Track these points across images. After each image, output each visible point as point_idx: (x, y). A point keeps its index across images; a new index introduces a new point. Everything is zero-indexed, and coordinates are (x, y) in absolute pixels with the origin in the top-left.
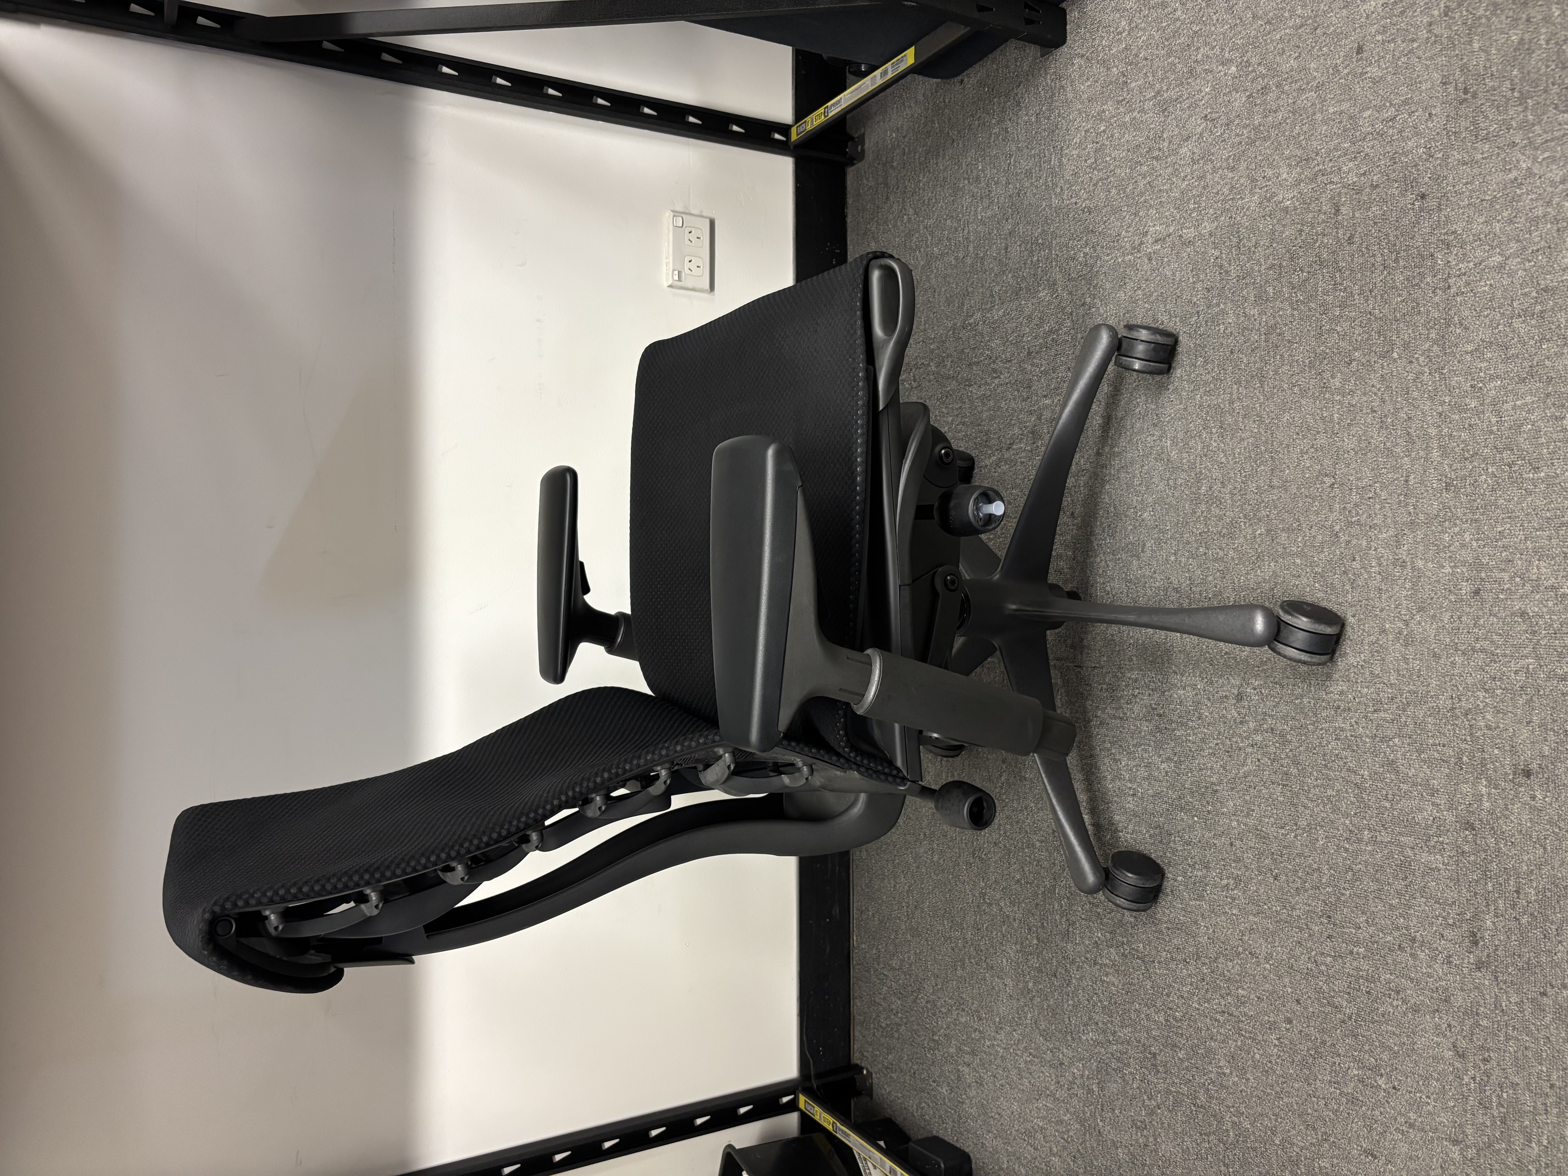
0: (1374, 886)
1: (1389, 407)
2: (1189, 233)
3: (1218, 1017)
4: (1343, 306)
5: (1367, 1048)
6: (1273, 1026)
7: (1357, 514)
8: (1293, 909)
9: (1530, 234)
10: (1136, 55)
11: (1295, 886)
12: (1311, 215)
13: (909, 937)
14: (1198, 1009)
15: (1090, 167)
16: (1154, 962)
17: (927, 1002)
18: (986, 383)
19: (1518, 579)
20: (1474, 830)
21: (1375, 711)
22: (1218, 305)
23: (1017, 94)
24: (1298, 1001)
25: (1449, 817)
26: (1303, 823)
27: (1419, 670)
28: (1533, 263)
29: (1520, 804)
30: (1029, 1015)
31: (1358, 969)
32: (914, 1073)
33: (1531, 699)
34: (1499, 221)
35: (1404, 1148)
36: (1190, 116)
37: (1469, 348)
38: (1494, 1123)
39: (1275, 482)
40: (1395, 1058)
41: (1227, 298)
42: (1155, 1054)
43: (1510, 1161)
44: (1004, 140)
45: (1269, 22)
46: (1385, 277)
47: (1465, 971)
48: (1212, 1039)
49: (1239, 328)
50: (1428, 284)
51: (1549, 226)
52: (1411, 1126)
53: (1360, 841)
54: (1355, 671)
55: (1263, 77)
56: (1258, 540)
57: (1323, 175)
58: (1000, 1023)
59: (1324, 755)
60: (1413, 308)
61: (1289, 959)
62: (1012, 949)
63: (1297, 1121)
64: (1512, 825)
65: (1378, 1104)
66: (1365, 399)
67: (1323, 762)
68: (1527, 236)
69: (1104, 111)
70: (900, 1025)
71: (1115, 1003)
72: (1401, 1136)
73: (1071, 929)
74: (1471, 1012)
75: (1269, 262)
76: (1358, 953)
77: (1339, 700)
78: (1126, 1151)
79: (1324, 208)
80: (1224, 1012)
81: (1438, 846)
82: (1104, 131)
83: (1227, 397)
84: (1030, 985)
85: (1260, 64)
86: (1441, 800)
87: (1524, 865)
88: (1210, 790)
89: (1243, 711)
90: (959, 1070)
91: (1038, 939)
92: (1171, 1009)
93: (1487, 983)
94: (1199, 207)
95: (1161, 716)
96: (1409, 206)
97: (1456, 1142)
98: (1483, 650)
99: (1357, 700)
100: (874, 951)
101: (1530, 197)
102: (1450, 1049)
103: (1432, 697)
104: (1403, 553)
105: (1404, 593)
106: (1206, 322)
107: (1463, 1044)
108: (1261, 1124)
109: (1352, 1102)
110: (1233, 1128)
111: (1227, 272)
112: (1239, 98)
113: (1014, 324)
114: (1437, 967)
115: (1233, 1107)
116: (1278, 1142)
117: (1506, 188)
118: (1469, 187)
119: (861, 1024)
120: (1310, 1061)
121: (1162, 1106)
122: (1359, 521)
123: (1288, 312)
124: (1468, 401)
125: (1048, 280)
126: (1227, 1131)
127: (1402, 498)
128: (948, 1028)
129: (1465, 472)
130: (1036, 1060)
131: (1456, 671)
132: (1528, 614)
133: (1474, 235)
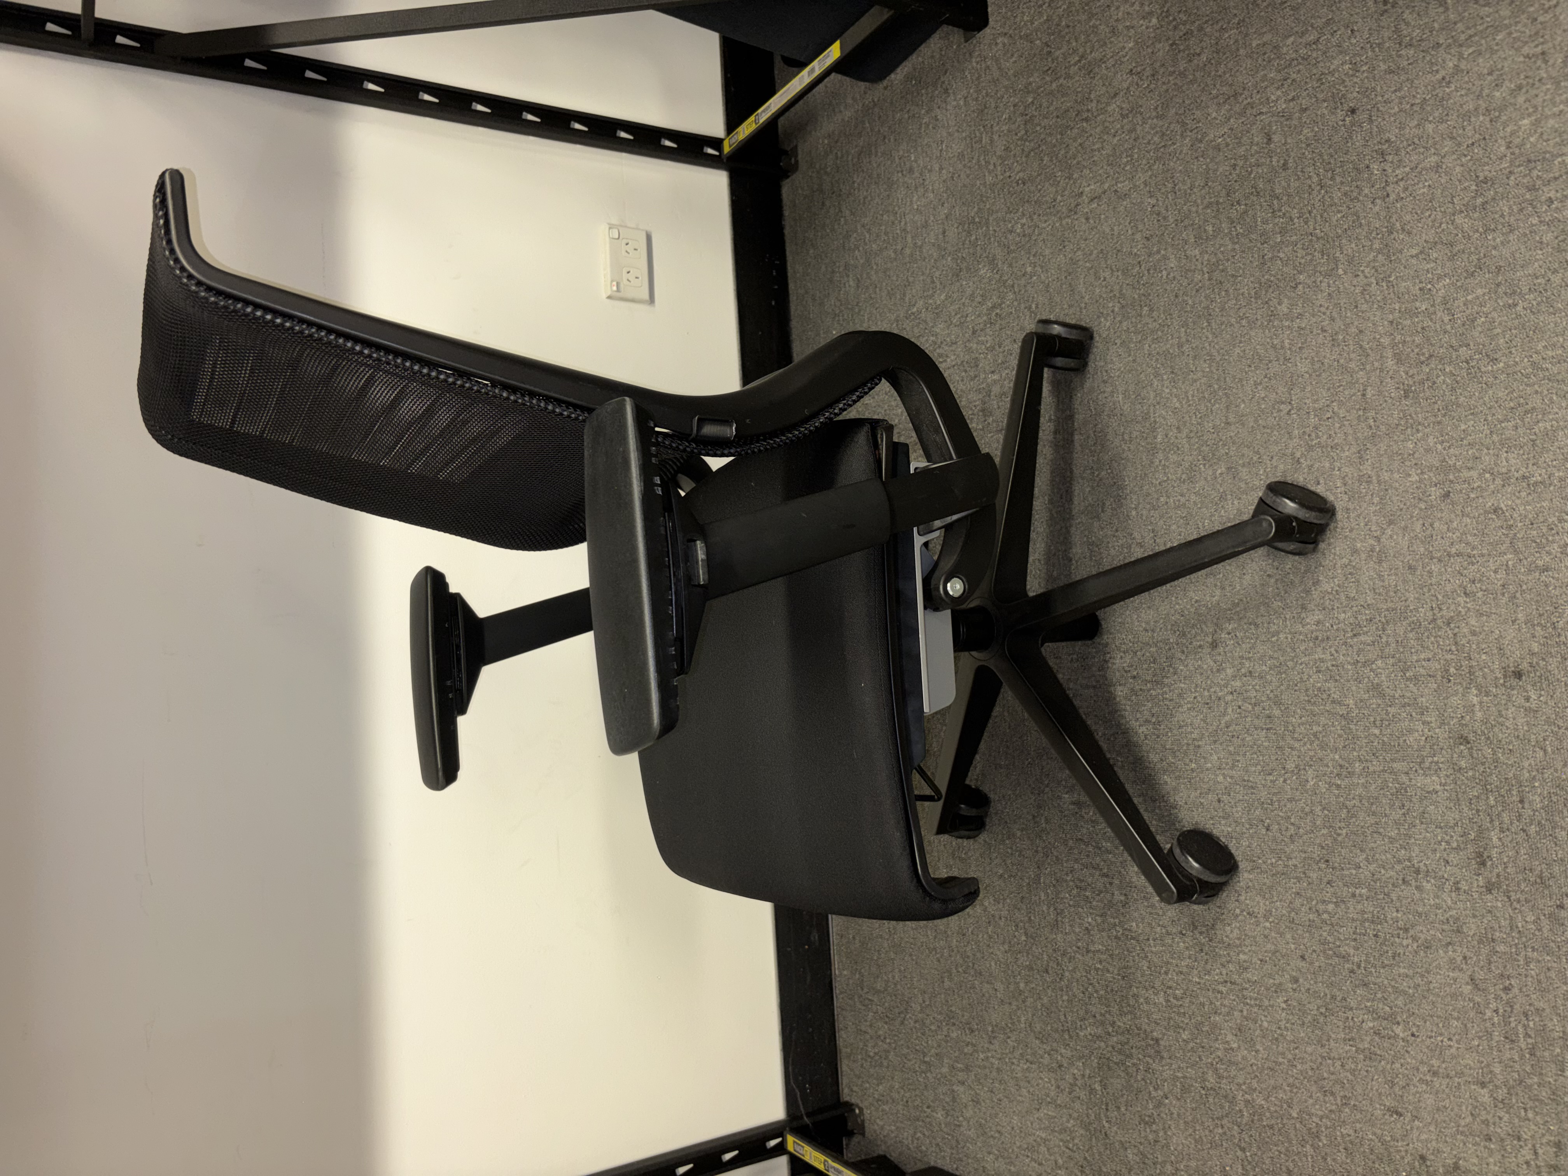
0: (1371, 820)
2: (1124, 186)
3: (1221, 988)
4: (1283, 232)
5: (1379, 995)
6: (1279, 988)
7: (1317, 437)
8: (1289, 858)
9: (1464, 130)
10: (1058, 25)
11: (1289, 834)
12: (1243, 148)
13: (892, 955)
14: (1199, 983)
15: (1021, 139)
16: (1148, 939)
17: (916, 1022)
19: (1487, 475)
20: (1468, 743)
21: (1355, 635)
22: (1158, 252)
23: (943, 82)
24: (1303, 957)
25: (1441, 733)
26: (1290, 766)
27: (1396, 586)
28: (1469, 157)
29: (1514, 709)
30: (1023, 1019)
31: (1363, 912)
32: (907, 1102)
33: (1515, 597)
34: (1430, 122)
35: (1429, 1100)
36: (1116, 73)
37: (1414, 252)
38: (1522, 1057)
39: (1232, 419)
40: (1411, 1002)
41: (1167, 243)
42: (1157, 1040)
43: (1544, 1094)
44: (934, 128)
46: (1323, 197)
47: (1476, 895)
48: (1216, 1013)
49: (1181, 271)
50: (1366, 196)
51: (1481, 118)
52: (1435, 1074)
53: (1351, 774)
54: (1331, 597)
55: (1184, 23)
56: (1219, 480)
57: (1252, 108)
58: (993, 1032)
59: (1307, 690)
60: (1354, 222)
61: (1290, 913)
62: (999, 950)
63: (1314, 1088)
64: (1509, 731)
65: (1397, 1058)
66: (1314, 320)
67: (1306, 698)
68: (1461, 132)
69: (1030, 83)
70: (888, 1052)
71: (1112, 990)
72: (1425, 1087)
73: (1060, 919)
74: (1487, 939)
75: (1206, 202)
76: (1360, 895)
77: (1316, 631)
78: (1136, 1151)
79: (1256, 139)
80: (1226, 982)
81: (1434, 767)
82: (1032, 102)
83: (1176, 341)
84: (1022, 985)
85: (1180, 12)
86: (1431, 718)
87: (1525, 771)
88: (1191, 747)
89: (1219, 658)
90: (953, 1091)
91: (1026, 934)
92: (1170, 988)
93: (1499, 905)
94: (1132, 159)
95: (1134, 677)
96: (1341, 123)
97: (1483, 1085)
98: (1459, 554)
99: (1335, 627)
100: (857, 976)
101: (1459, 94)
102: (1467, 983)
103: (1411, 611)
104: (1367, 468)
105: (1373, 508)
106: (1148, 270)
107: (1480, 975)
108: (1276, 1097)
109: (1370, 1059)
110: (1246, 1107)
111: (1165, 218)
112: (1163, 48)
113: (957, 306)
114: (1445, 896)
115: (1245, 1083)
116: (1295, 1115)
117: (1435, 89)
118: (1398, 94)
119: (848, 1057)
120: (1321, 1019)
121: (1169, 1095)
122: (1319, 443)
123: (1230, 247)
124: (1418, 304)
125: (987, 257)
126: (1240, 1111)
127: (1361, 413)
128: (939, 1046)
129: (1422, 376)
130: (1033, 1066)
131: (1434, 580)
132: (1501, 509)
133: (1407, 140)
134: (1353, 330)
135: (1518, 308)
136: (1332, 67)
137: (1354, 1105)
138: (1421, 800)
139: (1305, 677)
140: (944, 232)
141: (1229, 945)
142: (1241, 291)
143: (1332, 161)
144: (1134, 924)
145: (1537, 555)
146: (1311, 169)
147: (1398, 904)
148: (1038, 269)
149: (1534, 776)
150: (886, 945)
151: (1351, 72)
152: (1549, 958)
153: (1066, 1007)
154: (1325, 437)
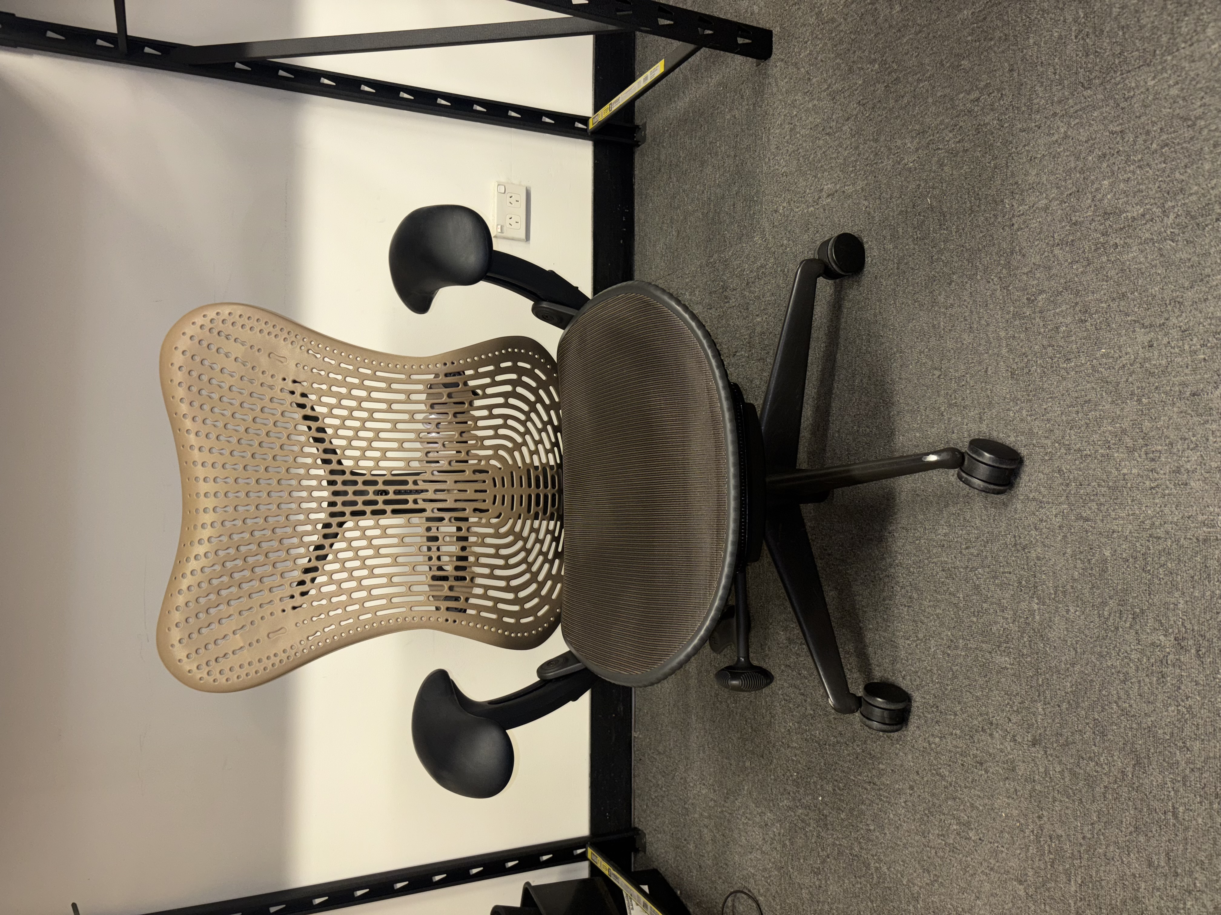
0: (967, 682)
1: (975, 316)
2: (849, 189)
3: (867, 786)
5: (962, 807)
6: (900, 792)
7: (955, 398)
10: (816, 59)
12: (925, 174)
13: (670, 729)
14: (854, 781)
15: (787, 142)
17: (681, 779)
18: (721, 307)
19: (1057, 445)
23: (741, 89)
24: (917, 773)
26: (921, 636)
28: (1067, 204)
29: (1059, 617)
30: (746, 788)
32: (673, 834)
33: (1066, 536)
34: (1045, 173)
35: (987, 886)
36: (849, 102)
37: (1026, 270)
38: (1046, 867)
40: (980, 816)
43: (1057, 896)
44: (733, 125)
45: (899, 30)
46: (972, 219)
47: (1025, 747)
48: (862, 803)
50: (999, 223)
51: (1078, 175)
52: (992, 869)
53: (957, 648)
54: (954, 517)
55: (895, 71)
57: (933, 143)
58: (727, 794)
59: (935, 582)
60: (990, 241)
61: (912, 740)
62: (735, 736)
63: (917, 866)
64: (1054, 633)
65: (969, 853)
66: (960, 310)
67: (934, 588)
68: (1064, 184)
69: (796, 100)
70: (663, 797)
72: (985, 877)
73: (773, 720)
74: (1030, 779)
75: (899, 209)
76: (956, 734)
77: (944, 540)
78: (807, 891)
79: (934, 168)
80: (870, 782)
81: (1007, 650)
82: (796, 115)
83: (873, 312)
85: (893, 62)
86: (1009, 614)
87: (1062, 664)
88: (861, 611)
89: (882, 550)
90: (700, 831)
91: (752, 728)
92: (836, 781)
93: (1040, 756)
94: (855, 170)
95: (829, 555)
96: (988, 165)
97: (1020, 882)
98: (1034, 499)
99: (956, 540)
100: (648, 740)
101: (1065, 154)
102: (1017, 808)
103: (1002, 536)
108: (894, 869)
109: (953, 851)
110: (876, 872)
111: (873, 217)
112: (881, 87)
113: (739, 262)
114: (1006, 744)
115: (876, 855)
116: (905, 883)
117: (1049, 148)
118: (1027, 148)
119: (639, 796)
120: (926, 819)
121: (830, 856)
122: (956, 403)
123: (912, 246)
124: (1025, 309)
125: (760, 228)
126: (872, 874)
127: (983, 384)
128: (694, 798)
129: (1023, 364)
130: (750, 822)
131: (1017, 516)
132: (1063, 471)
133: (1029, 184)
134: (983, 322)
135: (1087, 324)
136: (987, 121)
137: (941, 882)
138: (998, 672)
139: (935, 573)
140: (734, 205)
141: (874, 756)
142: (917, 281)
143: (980, 193)
144: (817, 732)
145: (1083, 508)
146: (966, 196)
147: (978, 745)
148: (791, 242)
149: (1068, 668)
150: (666, 720)
151: (998, 127)
152: (1067, 800)
153: (773, 784)
154: (960, 399)
